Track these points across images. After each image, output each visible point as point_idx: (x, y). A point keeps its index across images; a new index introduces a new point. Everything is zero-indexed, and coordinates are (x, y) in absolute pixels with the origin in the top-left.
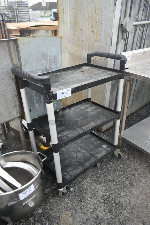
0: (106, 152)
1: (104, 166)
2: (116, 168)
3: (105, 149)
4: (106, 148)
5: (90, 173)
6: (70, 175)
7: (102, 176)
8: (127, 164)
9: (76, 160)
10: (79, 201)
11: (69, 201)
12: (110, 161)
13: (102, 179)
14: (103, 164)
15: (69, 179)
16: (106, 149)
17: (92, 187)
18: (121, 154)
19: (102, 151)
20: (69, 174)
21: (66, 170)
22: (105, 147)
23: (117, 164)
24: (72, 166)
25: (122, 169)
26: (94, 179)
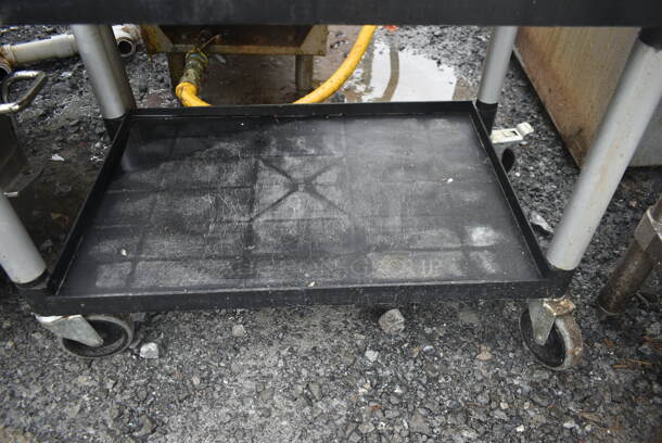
0: (459, 273)
1: (428, 348)
2: (482, 399)
3: (468, 249)
4: (482, 249)
5: (319, 332)
6: (133, 272)
7: (361, 391)
8: (580, 421)
9: (251, 220)
10: (118, 432)
11: (86, 397)
12: (488, 338)
13: (344, 404)
14: (428, 330)
15: (105, 290)
16: (472, 254)
17: (251, 412)
18: (569, 345)
19: (438, 250)
20: (134, 266)
21: (149, 241)
22: (479, 244)
23: (516, 382)
24: (193, 234)
25: (521, 429)
26: (304, 372)
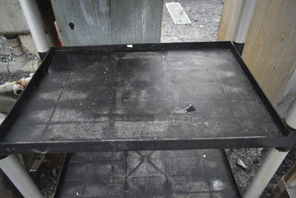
3: (212, 192)
4: (217, 192)
9: (126, 177)
16: (214, 194)
19: (200, 192)
21: (87, 188)
24: (105, 185)
